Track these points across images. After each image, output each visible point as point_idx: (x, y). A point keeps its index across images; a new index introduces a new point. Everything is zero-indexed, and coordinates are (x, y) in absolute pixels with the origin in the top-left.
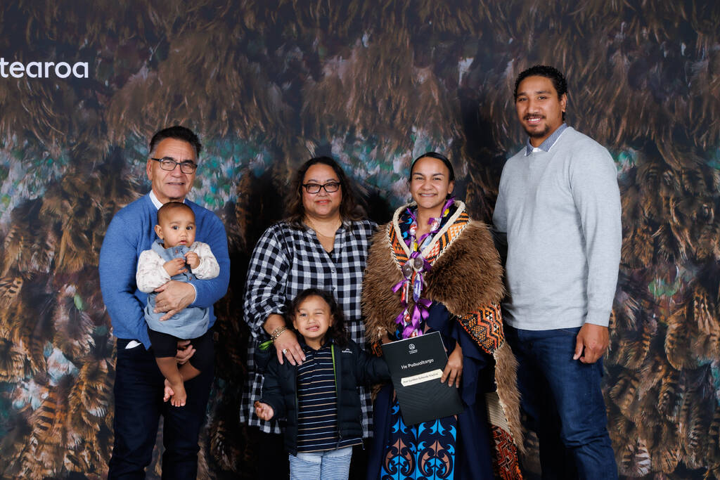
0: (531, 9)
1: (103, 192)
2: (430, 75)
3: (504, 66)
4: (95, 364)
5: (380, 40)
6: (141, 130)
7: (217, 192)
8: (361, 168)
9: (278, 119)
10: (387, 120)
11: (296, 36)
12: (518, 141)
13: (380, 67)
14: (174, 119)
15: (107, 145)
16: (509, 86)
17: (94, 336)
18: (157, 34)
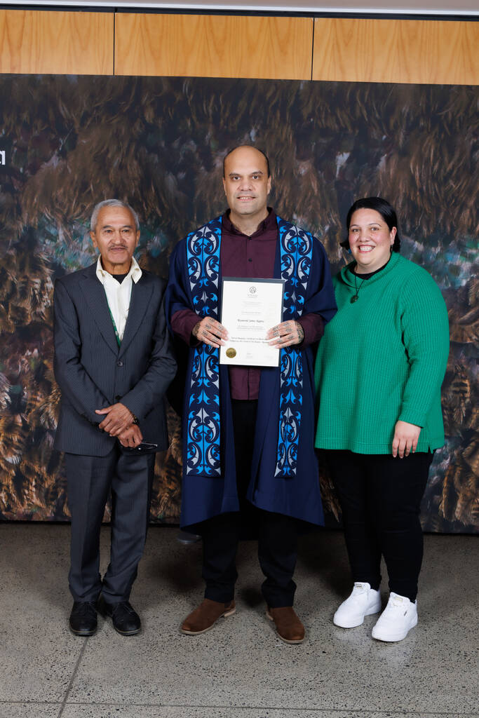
0: (404, 109)
1: (18, 268)
2: (311, 168)
3: (377, 162)
4: (11, 419)
5: (266, 135)
6: (52, 213)
9: (173, 205)
11: (191, 130)
14: (80, 204)
15: (21, 226)
16: (381, 179)
17: (10, 395)
18: (66, 126)
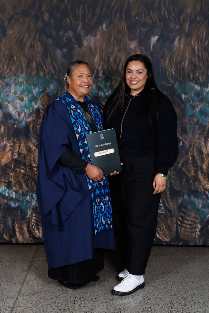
0: (188, 11)
2: (137, 45)
3: (174, 40)
5: (112, 27)
7: (31, 103)
8: (102, 91)
9: (61, 67)
10: (115, 68)
11: (70, 25)
12: (180, 78)
13: (112, 41)
14: (9, 67)
16: (176, 50)
